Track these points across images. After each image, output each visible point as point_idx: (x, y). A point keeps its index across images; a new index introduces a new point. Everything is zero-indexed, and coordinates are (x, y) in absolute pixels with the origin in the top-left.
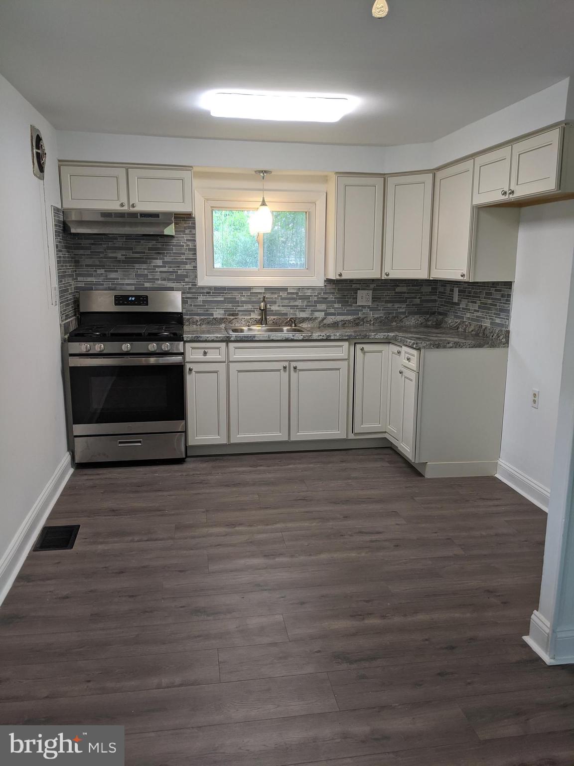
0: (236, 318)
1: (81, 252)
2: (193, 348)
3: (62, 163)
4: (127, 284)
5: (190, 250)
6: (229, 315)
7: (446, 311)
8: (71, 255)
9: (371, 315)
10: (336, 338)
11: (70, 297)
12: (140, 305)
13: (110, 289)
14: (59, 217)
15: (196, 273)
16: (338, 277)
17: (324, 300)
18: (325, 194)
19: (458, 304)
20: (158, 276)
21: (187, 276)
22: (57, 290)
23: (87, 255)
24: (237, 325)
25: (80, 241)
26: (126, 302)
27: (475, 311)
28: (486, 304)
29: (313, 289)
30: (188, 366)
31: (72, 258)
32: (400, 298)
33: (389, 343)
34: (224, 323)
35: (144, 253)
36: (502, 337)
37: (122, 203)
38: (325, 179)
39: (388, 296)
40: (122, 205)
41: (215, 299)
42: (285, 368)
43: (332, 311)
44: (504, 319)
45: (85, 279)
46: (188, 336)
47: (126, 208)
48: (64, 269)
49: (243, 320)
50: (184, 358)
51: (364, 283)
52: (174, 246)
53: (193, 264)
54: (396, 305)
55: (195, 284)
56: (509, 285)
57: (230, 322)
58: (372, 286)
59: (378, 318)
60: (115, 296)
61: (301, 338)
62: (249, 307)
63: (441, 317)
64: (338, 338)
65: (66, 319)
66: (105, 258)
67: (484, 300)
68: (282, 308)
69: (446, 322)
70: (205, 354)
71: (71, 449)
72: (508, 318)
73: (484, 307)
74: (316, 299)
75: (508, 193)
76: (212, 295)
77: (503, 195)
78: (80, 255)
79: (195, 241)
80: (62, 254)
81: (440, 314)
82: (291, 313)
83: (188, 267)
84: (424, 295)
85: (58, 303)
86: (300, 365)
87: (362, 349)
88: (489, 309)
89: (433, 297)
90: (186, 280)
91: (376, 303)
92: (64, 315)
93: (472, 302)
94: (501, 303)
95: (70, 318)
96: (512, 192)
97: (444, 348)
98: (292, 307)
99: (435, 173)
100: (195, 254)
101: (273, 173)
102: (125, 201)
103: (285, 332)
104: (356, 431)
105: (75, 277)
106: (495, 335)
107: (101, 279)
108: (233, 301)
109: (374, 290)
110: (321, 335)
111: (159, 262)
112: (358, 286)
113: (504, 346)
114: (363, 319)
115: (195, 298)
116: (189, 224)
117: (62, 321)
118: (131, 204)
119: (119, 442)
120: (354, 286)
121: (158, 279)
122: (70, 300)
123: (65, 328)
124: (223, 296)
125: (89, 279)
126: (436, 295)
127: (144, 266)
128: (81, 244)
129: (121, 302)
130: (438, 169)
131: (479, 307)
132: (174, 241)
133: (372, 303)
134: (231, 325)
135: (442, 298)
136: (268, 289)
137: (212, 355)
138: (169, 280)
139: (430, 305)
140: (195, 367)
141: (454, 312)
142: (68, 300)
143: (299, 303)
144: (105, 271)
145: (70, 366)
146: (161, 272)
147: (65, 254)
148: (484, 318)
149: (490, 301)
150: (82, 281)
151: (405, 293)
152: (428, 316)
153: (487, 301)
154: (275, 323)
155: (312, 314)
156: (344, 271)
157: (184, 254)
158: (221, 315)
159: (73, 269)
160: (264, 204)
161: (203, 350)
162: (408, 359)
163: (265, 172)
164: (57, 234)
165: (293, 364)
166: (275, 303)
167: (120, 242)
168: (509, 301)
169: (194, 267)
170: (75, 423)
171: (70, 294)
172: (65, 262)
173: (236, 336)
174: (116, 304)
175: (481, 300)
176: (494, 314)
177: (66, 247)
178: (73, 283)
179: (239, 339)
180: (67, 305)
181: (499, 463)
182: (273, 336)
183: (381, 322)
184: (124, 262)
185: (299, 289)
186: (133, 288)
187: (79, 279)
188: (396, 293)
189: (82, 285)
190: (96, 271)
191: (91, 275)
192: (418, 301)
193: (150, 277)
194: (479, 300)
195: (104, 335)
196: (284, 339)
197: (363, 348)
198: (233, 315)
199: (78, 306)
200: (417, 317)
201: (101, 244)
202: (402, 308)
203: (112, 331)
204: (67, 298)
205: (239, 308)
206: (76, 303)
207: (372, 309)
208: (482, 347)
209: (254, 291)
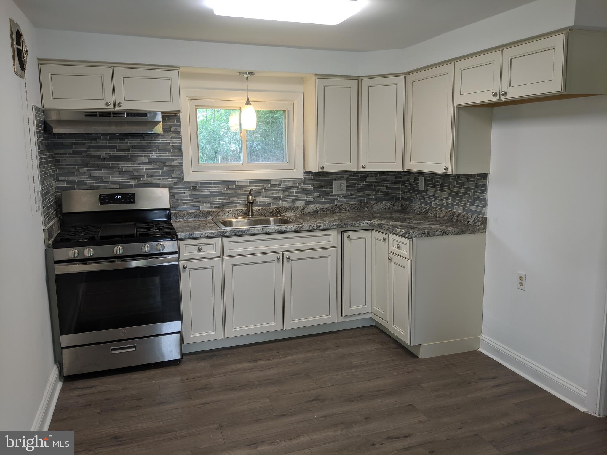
0: (222, 211)
1: (62, 151)
2: (187, 245)
3: (41, 62)
4: (111, 182)
5: (175, 147)
6: (216, 207)
7: (412, 197)
8: (51, 155)
9: (346, 203)
10: (325, 228)
11: (52, 198)
12: (127, 202)
13: (94, 188)
14: (40, 117)
15: (182, 168)
16: (320, 171)
17: (304, 191)
18: (302, 94)
19: (425, 191)
20: (143, 172)
21: (173, 172)
22: (40, 193)
23: (68, 154)
24: (223, 217)
25: (60, 140)
26: (112, 201)
27: (444, 198)
28: (458, 192)
29: (294, 180)
30: (182, 264)
31: (53, 158)
32: (369, 186)
33: (372, 229)
34: (211, 215)
35: (129, 151)
36: (479, 223)
37: (108, 102)
38: (302, 81)
39: (359, 185)
40: (107, 104)
41: (202, 193)
42: (278, 259)
43: (311, 200)
44: (480, 206)
45: (66, 178)
46: (182, 234)
47: (111, 107)
48: (46, 170)
49: (230, 212)
50: (179, 256)
51: (339, 175)
52: (160, 143)
53: (179, 160)
54: (367, 193)
55: (181, 180)
56: (484, 176)
57: (217, 214)
58: (346, 177)
59: (352, 205)
60: (100, 195)
61: (293, 229)
62: (235, 199)
63: (406, 203)
64: (327, 227)
65: (48, 223)
66: (88, 156)
67: (455, 189)
68: (266, 199)
69: (413, 208)
70: (199, 250)
71: (58, 361)
72: (484, 206)
73: (454, 195)
74: (296, 189)
75: (498, 94)
76: (197, 190)
77: (494, 96)
78: (61, 154)
79: (180, 138)
80: (44, 155)
81: (404, 199)
82: (275, 203)
83: (174, 163)
84: (390, 183)
85: (41, 208)
86: (292, 255)
87: (349, 237)
88: (461, 197)
89: (398, 185)
90: (173, 176)
91: (349, 192)
92: (47, 218)
93: (440, 190)
94: (476, 192)
95: (52, 220)
96: (505, 94)
97: (433, 236)
98: (276, 198)
99: (406, 76)
100: (181, 151)
101: (256, 75)
102: (111, 100)
103: (272, 223)
104: (345, 314)
105: (55, 177)
106: (472, 221)
107: (83, 178)
108: (220, 194)
109: (347, 180)
110: (311, 226)
111: (145, 160)
112: (334, 177)
113: (482, 231)
114: (339, 206)
115: (182, 193)
116: (174, 122)
117: (45, 225)
118: (117, 103)
119: (112, 349)
120: (330, 177)
121: (143, 176)
122: (52, 201)
123: (49, 233)
124: (209, 190)
125: (71, 178)
126: (400, 183)
127: (129, 164)
128: (61, 143)
129: (107, 201)
130: (409, 73)
131: (449, 195)
132: (160, 138)
133: (346, 192)
134: (218, 217)
135: (406, 186)
136: (252, 182)
137: (207, 251)
138: (155, 176)
139: (394, 192)
140: (189, 264)
141: (420, 199)
142: (50, 202)
143: (281, 194)
144: (88, 170)
145: (56, 273)
146: (146, 169)
147: (46, 155)
148: (456, 205)
149: (462, 190)
150: (63, 180)
151: (373, 182)
152: (394, 202)
153: (459, 190)
154: (260, 214)
155: (293, 204)
156: (325, 165)
157: (170, 151)
158: (207, 207)
159: (53, 169)
160: (248, 103)
161: (198, 247)
162: (399, 247)
163: (250, 73)
164: (39, 134)
165: (286, 255)
166: (259, 194)
167: (103, 140)
168: (485, 190)
169: (180, 163)
170: (62, 333)
171: (52, 194)
172: (47, 162)
173: (230, 231)
174: (101, 203)
175: (451, 189)
176: (468, 201)
177: (47, 147)
178: (53, 183)
179: (233, 234)
180: (49, 208)
181: (482, 338)
182: (267, 229)
183: (354, 208)
184: (108, 160)
185: (281, 181)
186: (118, 185)
187: (60, 178)
188: (366, 182)
189: (63, 184)
190: (78, 170)
191: (73, 175)
192: (384, 189)
193: (135, 174)
194: (449, 189)
195: (94, 238)
196: (277, 231)
197: (349, 235)
198: (219, 207)
199: (60, 206)
200: (385, 202)
201: (84, 143)
202: (372, 195)
203: (100, 234)
204: (49, 199)
205: (225, 201)
206: (58, 204)
207: (346, 197)
208: (464, 234)
209: (239, 184)
